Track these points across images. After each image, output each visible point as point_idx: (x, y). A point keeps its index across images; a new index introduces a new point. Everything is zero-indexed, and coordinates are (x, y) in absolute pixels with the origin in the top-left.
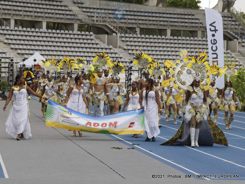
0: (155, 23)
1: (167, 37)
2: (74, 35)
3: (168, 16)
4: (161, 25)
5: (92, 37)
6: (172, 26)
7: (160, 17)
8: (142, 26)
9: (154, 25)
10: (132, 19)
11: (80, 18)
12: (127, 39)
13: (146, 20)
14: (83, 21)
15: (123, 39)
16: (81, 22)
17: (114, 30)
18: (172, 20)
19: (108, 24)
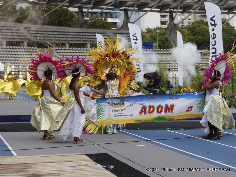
0: (79, 39)
1: (87, 49)
2: (24, 49)
3: (88, 34)
4: (84, 41)
5: (36, 51)
6: (91, 41)
7: (83, 35)
8: (70, 42)
9: (79, 41)
10: (64, 37)
11: (28, 38)
12: (60, 51)
13: (73, 38)
14: (31, 40)
15: (58, 51)
16: (29, 41)
17: (51, 45)
18: (91, 37)
19: (47, 41)
